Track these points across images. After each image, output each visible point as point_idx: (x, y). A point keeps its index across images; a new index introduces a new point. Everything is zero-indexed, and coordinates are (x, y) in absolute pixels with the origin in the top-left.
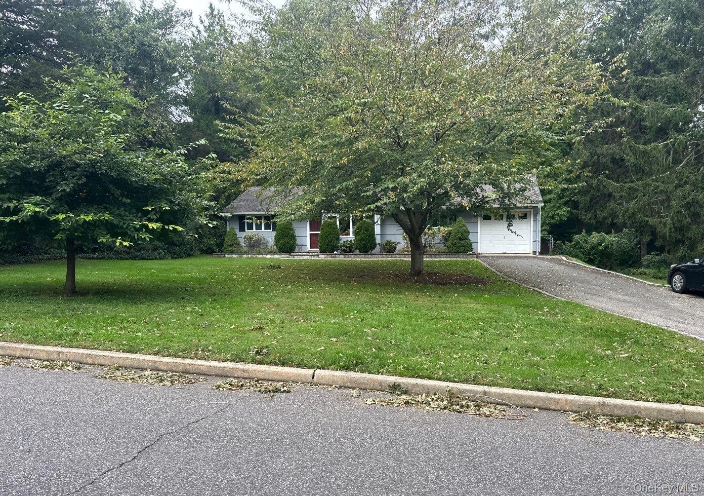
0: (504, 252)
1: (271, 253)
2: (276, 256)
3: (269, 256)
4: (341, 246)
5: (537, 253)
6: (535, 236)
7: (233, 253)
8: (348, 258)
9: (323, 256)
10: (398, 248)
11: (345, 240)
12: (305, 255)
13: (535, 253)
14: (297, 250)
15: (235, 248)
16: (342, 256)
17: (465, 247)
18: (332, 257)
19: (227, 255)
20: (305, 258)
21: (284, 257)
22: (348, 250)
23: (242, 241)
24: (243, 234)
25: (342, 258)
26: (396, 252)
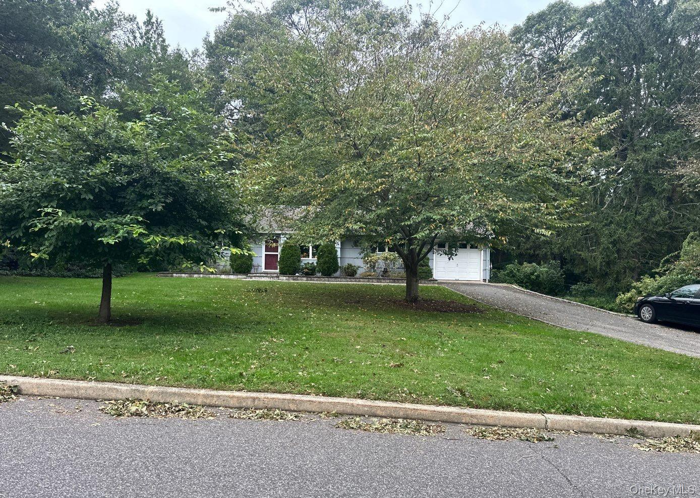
0: (457, 279)
1: (225, 273)
2: (232, 277)
3: (223, 277)
4: (303, 269)
5: (487, 281)
6: (485, 265)
7: (181, 271)
8: (311, 280)
9: (284, 278)
10: (360, 272)
11: (306, 262)
12: (263, 277)
13: (485, 280)
14: (252, 271)
16: (305, 279)
17: (426, 273)
18: (294, 280)
19: (175, 275)
20: (263, 279)
21: (241, 277)
22: (310, 272)
25: (304, 280)
26: (357, 276)
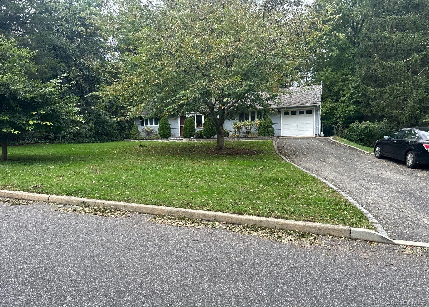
0: (297, 135)
1: (157, 138)
2: (159, 141)
3: (155, 140)
4: (196, 134)
5: (318, 136)
6: (316, 124)
7: (136, 139)
8: (199, 141)
9: (185, 140)
10: (231, 134)
11: (199, 130)
13: (316, 135)
14: (171, 137)
15: (137, 136)
16: (196, 140)
17: (269, 132)
18: (190, 141)
19: (132, 140)
20: (175, 141)
21: (164, 140)
22: (200, 136)
23: (141, 132)
24: (143, 128)
25: (195, 141)
